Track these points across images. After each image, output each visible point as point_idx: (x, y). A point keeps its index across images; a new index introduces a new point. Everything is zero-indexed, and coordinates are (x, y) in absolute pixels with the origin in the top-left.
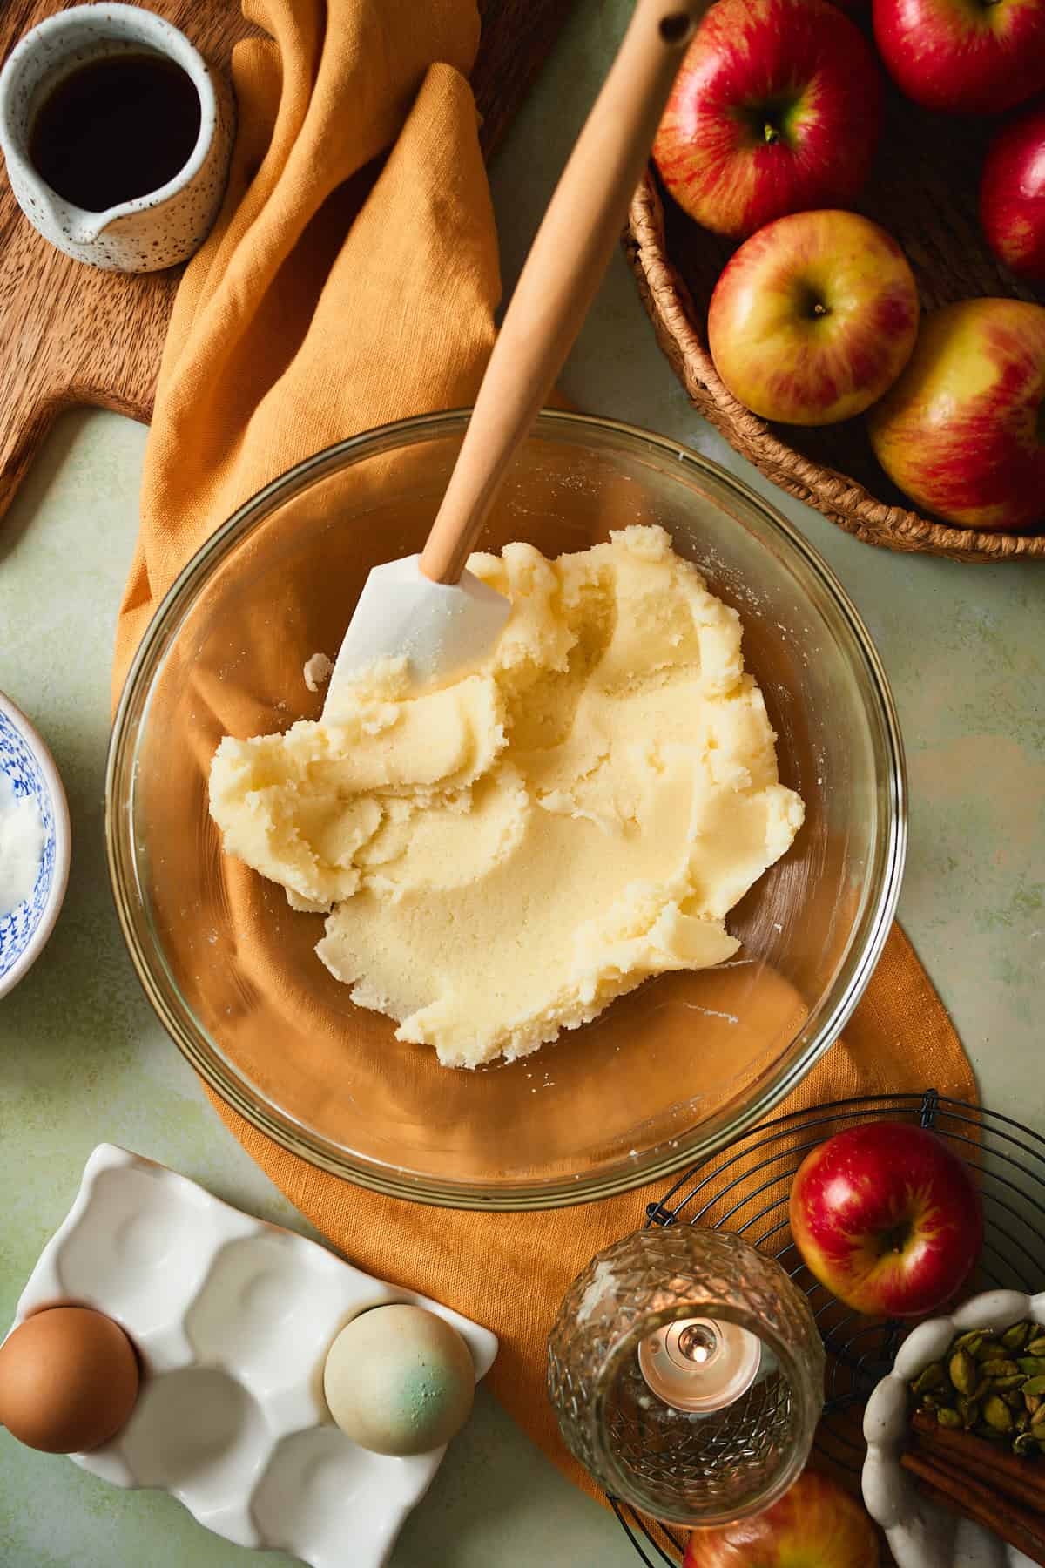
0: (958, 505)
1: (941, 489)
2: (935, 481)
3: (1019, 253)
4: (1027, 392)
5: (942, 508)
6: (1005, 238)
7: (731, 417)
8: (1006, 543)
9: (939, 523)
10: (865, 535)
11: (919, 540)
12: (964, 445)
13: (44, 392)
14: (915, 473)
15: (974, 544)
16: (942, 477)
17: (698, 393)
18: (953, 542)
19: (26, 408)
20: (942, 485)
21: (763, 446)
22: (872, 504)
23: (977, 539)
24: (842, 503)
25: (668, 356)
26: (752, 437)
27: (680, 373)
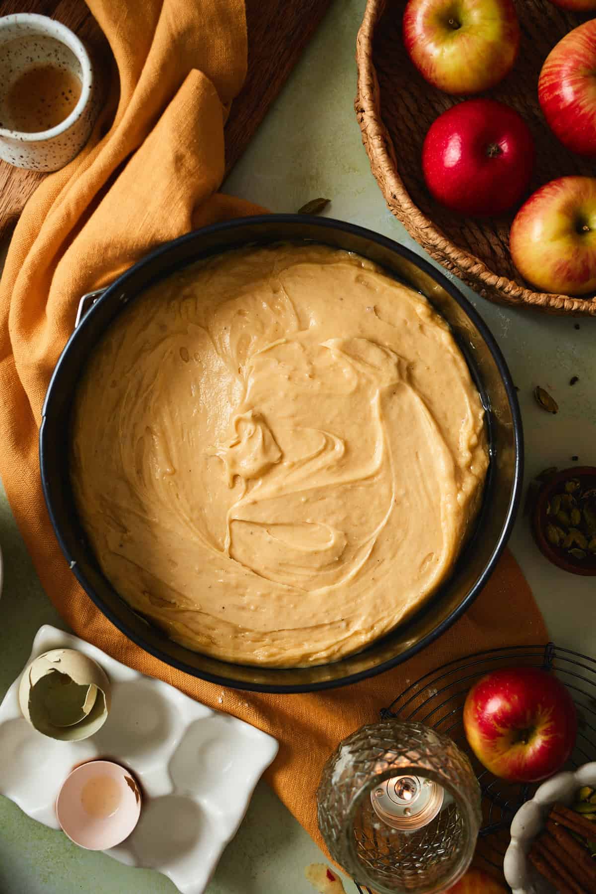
7: (410, 216)
21: (427, 234)
22: (489, 274)
25: (376, 178)
26: (421, 229)
27: (383, 189)
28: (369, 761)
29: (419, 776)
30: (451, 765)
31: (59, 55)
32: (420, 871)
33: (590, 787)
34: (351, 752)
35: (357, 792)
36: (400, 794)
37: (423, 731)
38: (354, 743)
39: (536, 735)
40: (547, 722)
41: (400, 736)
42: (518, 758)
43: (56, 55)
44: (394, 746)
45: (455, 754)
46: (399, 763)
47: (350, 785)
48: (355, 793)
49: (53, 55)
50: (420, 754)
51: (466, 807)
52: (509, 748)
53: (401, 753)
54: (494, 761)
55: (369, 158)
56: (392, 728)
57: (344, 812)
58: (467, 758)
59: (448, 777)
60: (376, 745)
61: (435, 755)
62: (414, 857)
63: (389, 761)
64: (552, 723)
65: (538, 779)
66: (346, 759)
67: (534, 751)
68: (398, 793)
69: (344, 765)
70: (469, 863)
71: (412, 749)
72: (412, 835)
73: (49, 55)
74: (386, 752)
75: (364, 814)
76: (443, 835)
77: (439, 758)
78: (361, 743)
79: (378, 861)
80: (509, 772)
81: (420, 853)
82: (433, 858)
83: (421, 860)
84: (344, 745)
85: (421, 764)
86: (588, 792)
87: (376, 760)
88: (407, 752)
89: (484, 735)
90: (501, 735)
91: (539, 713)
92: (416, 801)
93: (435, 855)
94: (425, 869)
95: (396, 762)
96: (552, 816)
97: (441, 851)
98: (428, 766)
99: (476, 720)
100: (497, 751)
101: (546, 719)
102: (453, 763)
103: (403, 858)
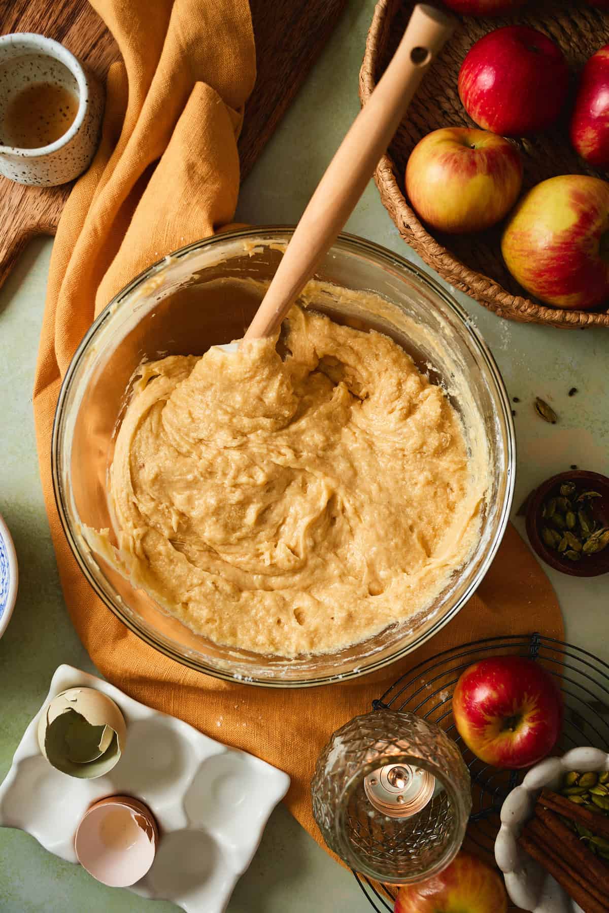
0: (555, 293)
1: (544, 284)
2: (540, 280)
3: (590, 149)
4: (593, 228)
5: (545, 295)
6: (582, 140)
7: (423, 244)
8: (582, 318)
9: (544, 306)
10: (501, 312)
11: (532, 316)
12: (558, 259)
13: (23, 226)
14: (528, 275)
15: (564, 318)
16: (544, 277)
17: (404, 230)
18: (552, 317)
19: (12, 235)
20: (546, 282)
21: (442, 261)
22: (505, 295)
23: (565, 316)
24: (487, 295)
25: (387, 209)
26: (436, 256)
27: (394, 218)
28: (359, 751)
29: (411, 764)
30: (440, 753)
31: (55, 73)
32: (413, 857)
33: (576, 771)
34: (343, 743)
35: (350, 781)
36: (393, 783)
37: (413, 721)
38: (346, 734)
39: (523, 722)
40: (533, 710)
41: (390, 725)
42: (507, 745)
43: (52, 73)
44: (384, 735)
45: (444, 742)
46: (390, 752)
47: (342, 774)
48: (347, 781)
49: (49, 74)
50: (410, 743)
51: (455, 794)
52: (497, 735)
53: (391, 743)
54: (483, 749)
55: (379, 190)
56: (382, 718)
57: (337, 801)
58: (456, 746)
59: (438, 765)
60: (367, 735)
61: (425, 744)
62: (408, 844)
63: (380, 750)
64: (538, 710)
65: (526, 765)
66: (339, 749)
67: (521, 738)
68: (391, 781)
69: (337, 755)
70: (459, 848)
71: (401, 739)
72: (406, 822)
73: (45, 73)
74: (377, 741)
75: (358, 802)
76: (435, 821)
77: (428, 746)
78: (353, 733)
79: (373, 848)
80: (497, 759)
81: (414, 839)
82: (426, 844)
83: (414, 846)
84: (337, 736)
85: (411, 753)
86: (574, 776)
87: (367, 749)
88: (396, 741)
89: (474, 724)
90: (489, 723)
91: (525, 701)
92: (409, 790)
93: (427, 841)
94: (418, 855)
95: (387, 751)
96: (541, 800)
97: (433, 837)
98: (418, 755)
99: (465, 708)
100: (486, 739)
101: (533, 706)
102: (442, 750)
103: (397, 845)
